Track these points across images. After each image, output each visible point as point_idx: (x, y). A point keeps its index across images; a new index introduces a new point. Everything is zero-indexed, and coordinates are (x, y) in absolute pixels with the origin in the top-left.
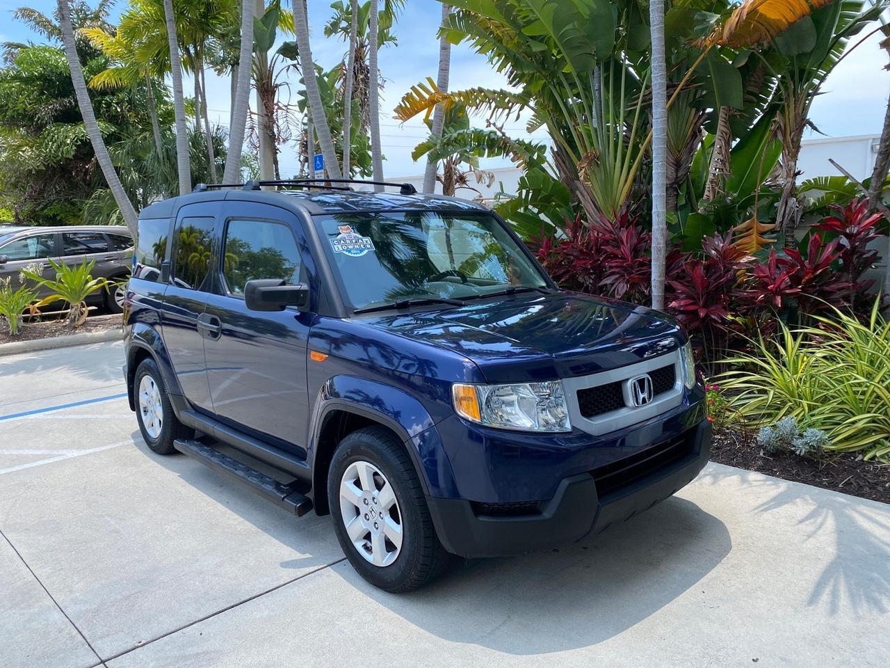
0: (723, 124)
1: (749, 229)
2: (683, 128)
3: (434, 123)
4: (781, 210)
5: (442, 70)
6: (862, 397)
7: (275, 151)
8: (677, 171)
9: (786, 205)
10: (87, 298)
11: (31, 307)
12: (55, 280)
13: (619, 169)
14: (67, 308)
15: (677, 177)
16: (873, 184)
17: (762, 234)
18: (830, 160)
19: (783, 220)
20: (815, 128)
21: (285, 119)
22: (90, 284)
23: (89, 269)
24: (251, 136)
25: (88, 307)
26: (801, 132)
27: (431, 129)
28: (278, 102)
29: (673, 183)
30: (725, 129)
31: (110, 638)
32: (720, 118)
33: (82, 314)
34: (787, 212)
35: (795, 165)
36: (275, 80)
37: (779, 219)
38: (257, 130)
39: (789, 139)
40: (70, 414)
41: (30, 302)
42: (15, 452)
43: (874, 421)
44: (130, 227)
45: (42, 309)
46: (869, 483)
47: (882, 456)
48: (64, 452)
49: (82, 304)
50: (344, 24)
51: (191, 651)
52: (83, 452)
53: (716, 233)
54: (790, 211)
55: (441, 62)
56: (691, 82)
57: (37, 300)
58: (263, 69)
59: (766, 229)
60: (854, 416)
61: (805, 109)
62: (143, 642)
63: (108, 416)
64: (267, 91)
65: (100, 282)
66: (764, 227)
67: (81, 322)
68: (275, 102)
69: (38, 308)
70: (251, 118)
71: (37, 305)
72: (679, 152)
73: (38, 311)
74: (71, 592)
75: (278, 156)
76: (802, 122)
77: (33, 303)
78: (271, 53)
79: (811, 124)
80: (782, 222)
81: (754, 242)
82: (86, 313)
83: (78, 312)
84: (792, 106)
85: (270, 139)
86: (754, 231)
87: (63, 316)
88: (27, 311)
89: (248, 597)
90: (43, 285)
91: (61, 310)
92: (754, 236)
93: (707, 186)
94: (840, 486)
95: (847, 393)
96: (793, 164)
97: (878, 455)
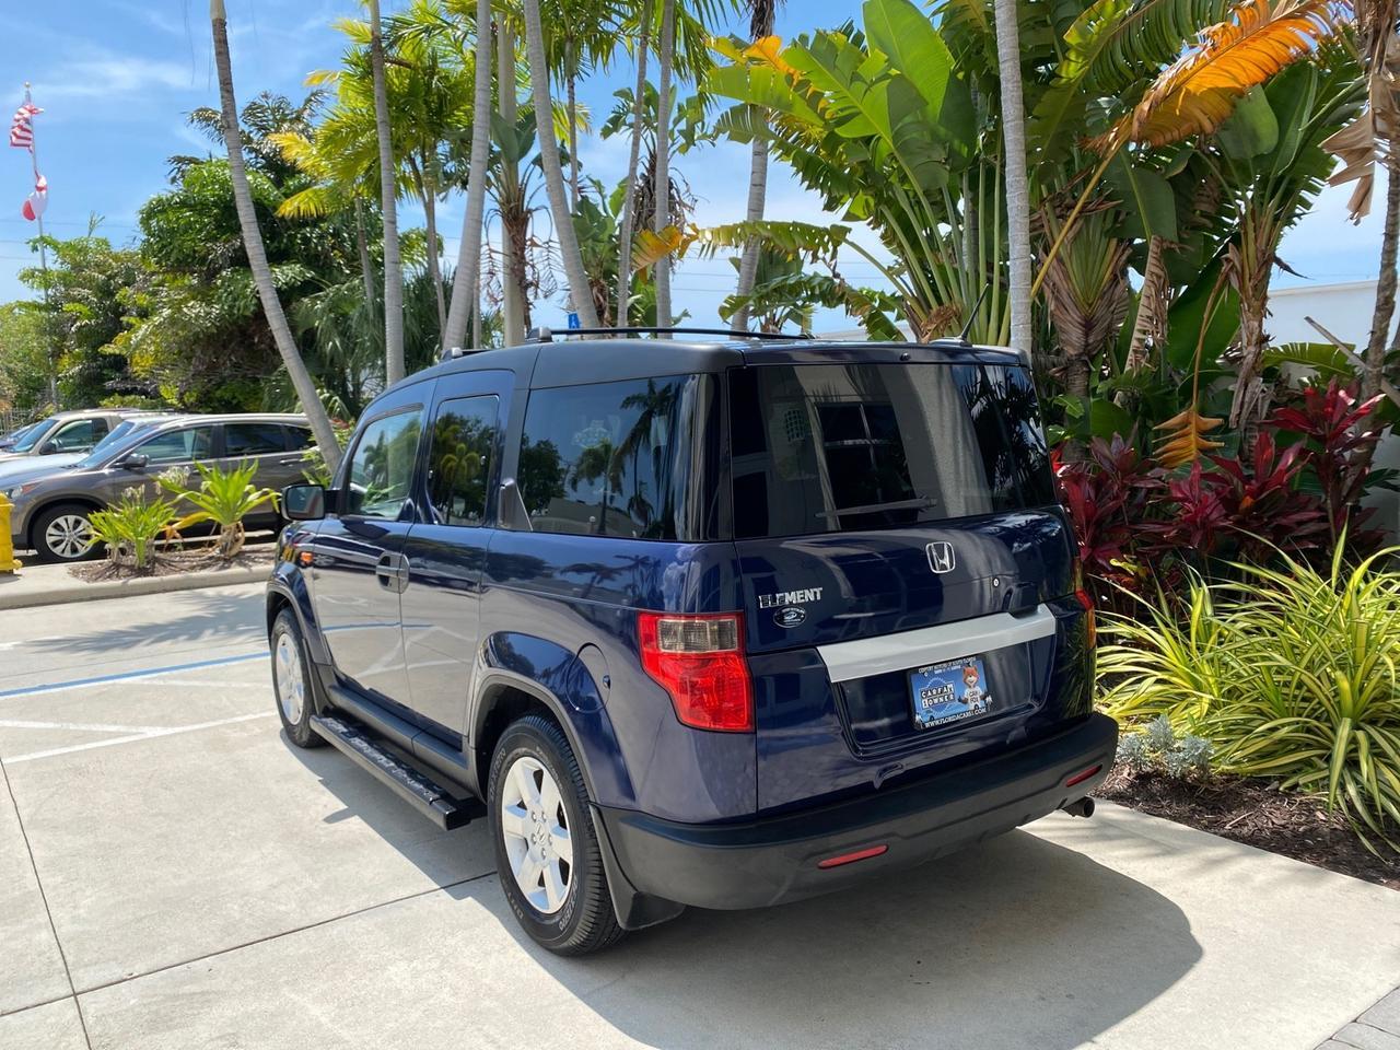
0: (1154, 262)
1: (1185, 424)
2: (1096, 270)
3: (742, 265)
4: (1238, 396)
5: (755, 185)
6: (1285, 690)
7: (527, 305)
8: (1087, 335)
9: (1246, 389)
10: (244, 519)
11: (168, 528)
12: (199, 491)
13: (996, 333)
14: (217, 532)
15: (1087, 345)
16: (1371, 357)
17: (1205, 434)
18: (1308, 319)
19: (1241, 412)
20: (1287, 268)
21: (546, 263)
22: (250, 498)
23: (248, 476)
24: (488, 284)
25: (246, 530)
26: (1267, 275)
27: (739, 271)
28: (533, 236)
29: (1081, 355)
30: (1157, 271)
31: (97, 967)
32: (1150, 253)
33: (237, 540)
34: (1247, 399)
35: (1260, 326)
36: (529, 203)
37: (1235, 410)
38: (500, 276)
39: (1249, 285)
40: (175, 678)
41: (165, 522)
42: (84, 728)
43: (1309, 731)
44: (308, 416)
45: (185, 532)
46: (1273, 823)
47: (1306, 785)
48: (145, 729)
49: (238, 526)
50: (631, 118)
51: (187, 989)
52: (170, 731)
53: (1115, 434)
54: (1252, 398)
55: (753, 172)
56: (1105, 200)
57: (178, 519)
58: (511, 187)
59: (1209, 426)
60: (1276, 718)
61: (1273, 239)
62: (136, 974)
63: (222, 684)
64: (516, 219)
65: (266, 493)
66: (1206, 423)
67: (234, 552)
68: (528, 236)
69: (178, 531)
70: (491, 257)
71: (175, 526)
72: (1090, 305)
73: (178, 535)
74: (75, 908)
75: (532, 313)
76: (1267, 259)
77: (171, 523)
78: (524, 165)
79: (1279, 262)
80: (1239, 415)
81: (1193, 446)
82: (242, 541)
83: (230, 538)
84: (1251, 235)
85: (520, 283)
86: (1192, 428)
87: (211, 544)
88: (162, 536)
89: (292, 929)
90: (184, 499)
91: (207, 535)
92: (1192, 437)
93: (1129, 357)
94: (1228, 827)
95: (1265, 683)
96: (1256, 324)
97: (1301, 783)
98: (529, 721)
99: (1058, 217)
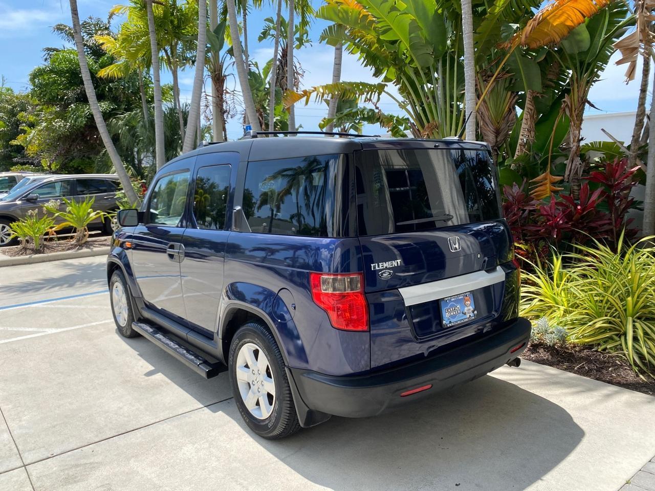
0: (529, 102)
1: (545, 179)
2: (501, 106)
3: (330, 103)
4: (568, 166)
5: (336, 64)
6: (600, 304)
7: (224, 122)
8: (497, 137)
9: (572, 163)
10: (88, 225)
11: (50, 230)
12: (65, 212)
14: (75, 232)
15: (497, 142)
16: (632, 148)
17: (553, 184)
18: (603, 130)
19: (570, 174)
20: (592, 106)
21: (232, 101)
22: (91, 215)
23: (90, 204)
24: (205, 111)
25: (89, 231)
26: (583, 109)
27: (328, 106)
28: (226, 88)
29: (494, 146)
30: (531, 107)
31: (34, 452)
32: (527, 98)
33: (85, 236)
34: (573, 168)
35: (579, 133)
36: (225, 72)
37: (567, 173)
38: (211, 107)
39: (574, 114)
40: (59, 304)
41: (49, 227)
42: (15, 329)
43: (610, 323)
44: (119, 175)
45: (58, 232)
46: (597, 367)
47: (611, 348)
48: (47, 330)
49: (85, 229)
50: (272, 32)
51: (83, 461)
52: (59, 330)
53: (514, 183)
54: (575, 167)
55: (335, 58)
56: (506, 73)
57: (55, 226)
58: (216, 64)
59: (556, 180)
60: (596, 318)
61: (586, 93)
62: (55, 454)
63: (82, 307)
64: (219, 80)
65: (98, 213)
66: (555, 179)
67: (83, 242)
68: (224, 89)
69: (55, 232)
70: (206, 98)
71: (54, 229)
72: (498, 123)
73: (55, 233)
74: (20, 421)
75: (227, 126)
76: (584, 101)
77: (51, 228)
78: (222, 53)
79: (589, 103)
80: (569, 175)
81: (548, 190)
82: (87, 236)
83: (81, 235)
84: (576, 90)
85: (221, 112)
86: (548, 181)
87: (72, 237)
88: (47, 234)
89: (132, 429)
90: (58, 216)
91: (70, 233)
92: (548, 185)
93: (518, 148)
94: (576, 369)
95: (590, 301)
96: (577, 132)
97: (608, 347)
98: (250, 326)
99: (484, 81)
